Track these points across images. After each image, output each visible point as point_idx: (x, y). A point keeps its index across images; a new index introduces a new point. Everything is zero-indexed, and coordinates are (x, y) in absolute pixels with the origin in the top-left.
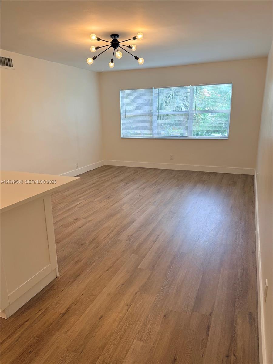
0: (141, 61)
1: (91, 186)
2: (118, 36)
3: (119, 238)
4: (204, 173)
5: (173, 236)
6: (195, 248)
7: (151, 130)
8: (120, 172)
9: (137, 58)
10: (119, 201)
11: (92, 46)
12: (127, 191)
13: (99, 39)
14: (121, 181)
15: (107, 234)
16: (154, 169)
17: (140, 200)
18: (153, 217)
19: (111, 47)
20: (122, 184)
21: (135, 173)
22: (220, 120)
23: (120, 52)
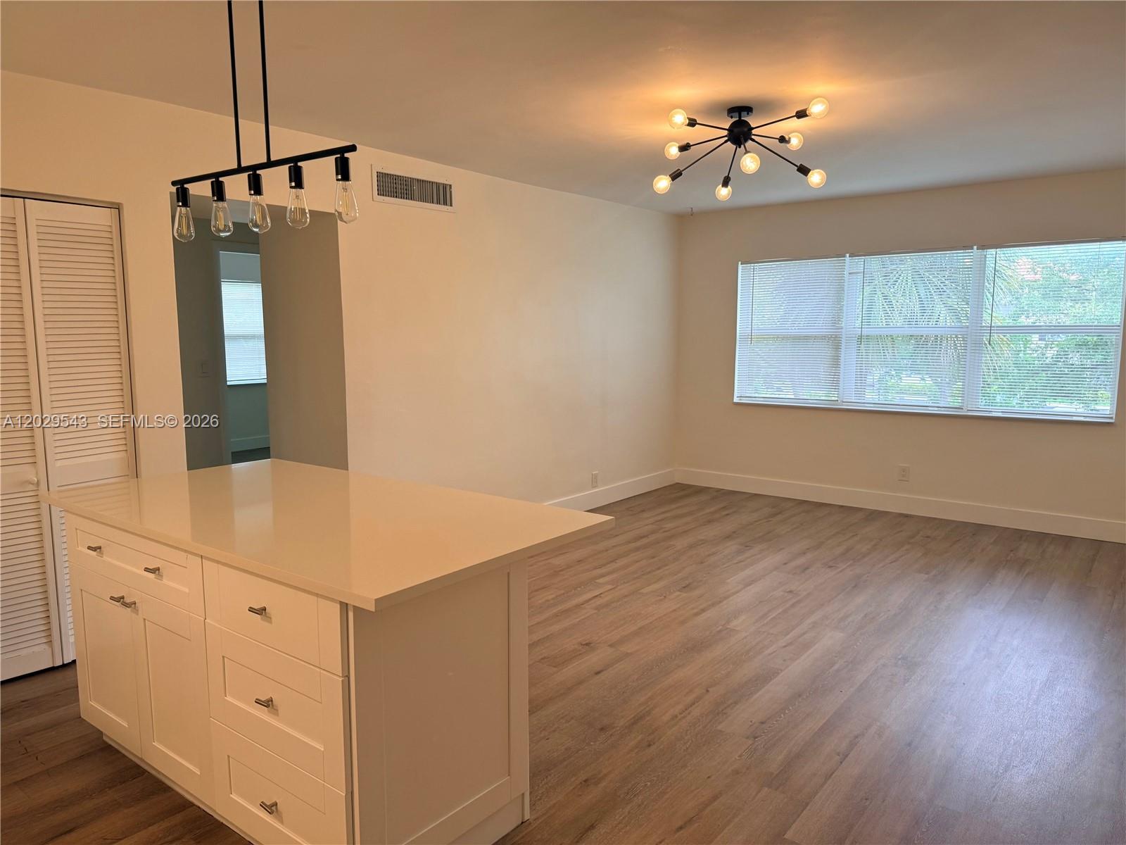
0: (816, 178)
1: (633, 545)
2: (749, 110)
3: (719, 728)
4: (1021, 535)
5: (909, 744)
6: (994, 800)
7: (835, 383)
8: (724, 508)
9: (804, 170)
10: (720, 602)
11: (671, 144)
12: (748, 572)
13: (692, 123)
14: (728, 537)
15: (680, 707)
16: (842, 506)
17: (793, 606)
18: (838, 671)
19: (726, 142)
20: (731, 547)
21: (775, 515)
22: (1075, 359)
23: (755, 155)
